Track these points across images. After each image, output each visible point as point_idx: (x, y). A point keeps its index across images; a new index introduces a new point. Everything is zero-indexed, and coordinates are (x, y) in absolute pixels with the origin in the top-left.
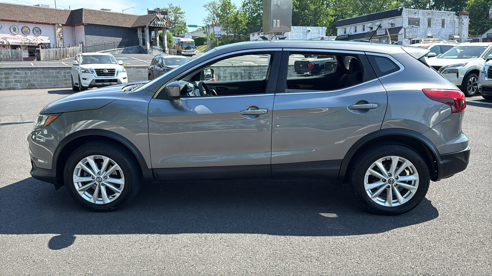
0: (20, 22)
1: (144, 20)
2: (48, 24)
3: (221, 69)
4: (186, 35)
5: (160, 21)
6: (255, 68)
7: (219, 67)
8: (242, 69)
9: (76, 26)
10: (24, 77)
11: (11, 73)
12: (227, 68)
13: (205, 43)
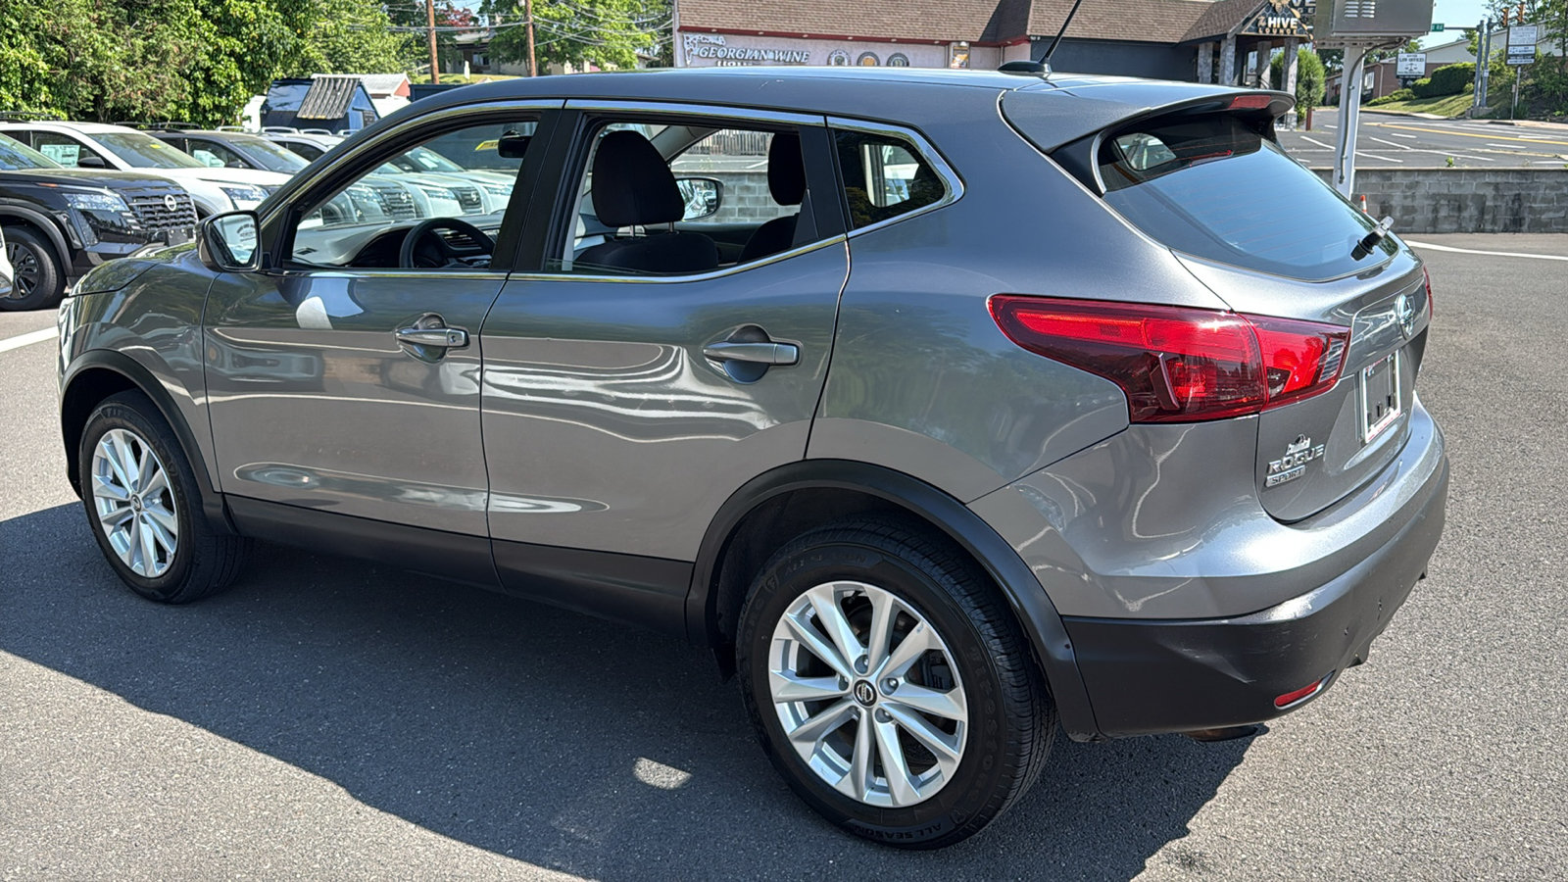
0: (856, 39)
1: (1223, 16)
2: (931, 43)
3: (1397, 179)
4: (1406, 60)
5: (1277, 15)
6: (1544, 180)
7: (1388, 174)
8: (1487, 180)
9: (1010, 45)
10: (763, 199)
11: (732, 188)
12: (1420, 178)
13: (1469, 86)
